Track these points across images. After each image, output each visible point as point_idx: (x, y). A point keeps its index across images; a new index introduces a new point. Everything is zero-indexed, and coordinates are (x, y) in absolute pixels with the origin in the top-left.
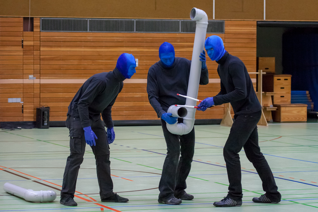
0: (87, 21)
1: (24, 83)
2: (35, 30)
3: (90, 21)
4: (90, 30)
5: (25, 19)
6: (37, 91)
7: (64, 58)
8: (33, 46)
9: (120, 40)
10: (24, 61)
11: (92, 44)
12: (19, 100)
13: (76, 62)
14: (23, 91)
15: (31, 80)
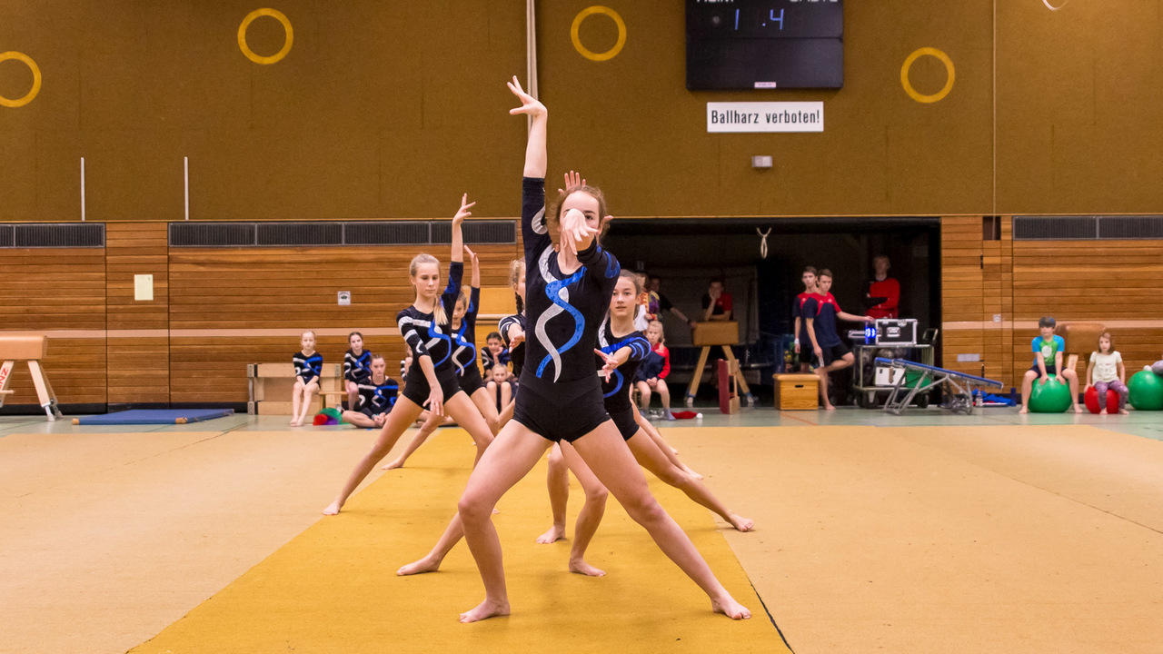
0: (1095, 220)
1: (986, 327)
2: (1003, 237)
3: (1100, 220)
4: (1100, 236)
5: (987, 220)
6: (1007, 342)
7: (1056, 285)
8: (1001, 265)
9: (1155, 253)
10: (985, 291)
11: (1106, 260)
12: (976, 358)
13: (1076, 292)
14: (984, 341)
15: (996, 323)
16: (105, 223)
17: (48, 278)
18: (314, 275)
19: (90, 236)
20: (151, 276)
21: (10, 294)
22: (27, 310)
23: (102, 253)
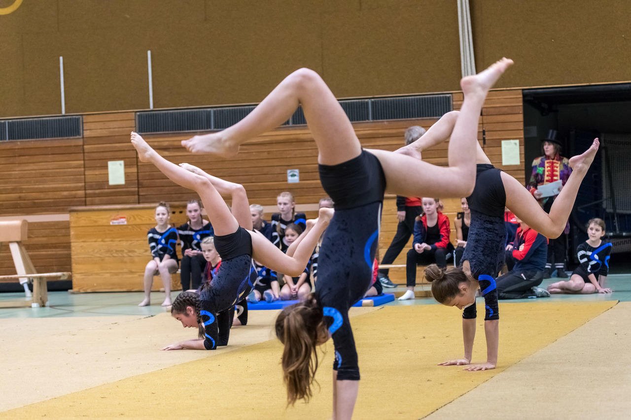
16: (82, 115)
17: (35, 167)
18: (265, 155)
19: (70, 128)
20: (122, 162)
21: (6, 183)
22: (20, 197)
23: (80, 142)
